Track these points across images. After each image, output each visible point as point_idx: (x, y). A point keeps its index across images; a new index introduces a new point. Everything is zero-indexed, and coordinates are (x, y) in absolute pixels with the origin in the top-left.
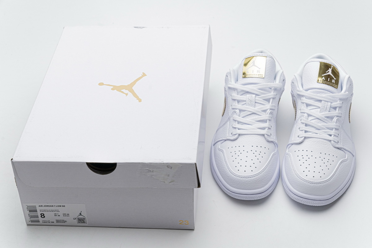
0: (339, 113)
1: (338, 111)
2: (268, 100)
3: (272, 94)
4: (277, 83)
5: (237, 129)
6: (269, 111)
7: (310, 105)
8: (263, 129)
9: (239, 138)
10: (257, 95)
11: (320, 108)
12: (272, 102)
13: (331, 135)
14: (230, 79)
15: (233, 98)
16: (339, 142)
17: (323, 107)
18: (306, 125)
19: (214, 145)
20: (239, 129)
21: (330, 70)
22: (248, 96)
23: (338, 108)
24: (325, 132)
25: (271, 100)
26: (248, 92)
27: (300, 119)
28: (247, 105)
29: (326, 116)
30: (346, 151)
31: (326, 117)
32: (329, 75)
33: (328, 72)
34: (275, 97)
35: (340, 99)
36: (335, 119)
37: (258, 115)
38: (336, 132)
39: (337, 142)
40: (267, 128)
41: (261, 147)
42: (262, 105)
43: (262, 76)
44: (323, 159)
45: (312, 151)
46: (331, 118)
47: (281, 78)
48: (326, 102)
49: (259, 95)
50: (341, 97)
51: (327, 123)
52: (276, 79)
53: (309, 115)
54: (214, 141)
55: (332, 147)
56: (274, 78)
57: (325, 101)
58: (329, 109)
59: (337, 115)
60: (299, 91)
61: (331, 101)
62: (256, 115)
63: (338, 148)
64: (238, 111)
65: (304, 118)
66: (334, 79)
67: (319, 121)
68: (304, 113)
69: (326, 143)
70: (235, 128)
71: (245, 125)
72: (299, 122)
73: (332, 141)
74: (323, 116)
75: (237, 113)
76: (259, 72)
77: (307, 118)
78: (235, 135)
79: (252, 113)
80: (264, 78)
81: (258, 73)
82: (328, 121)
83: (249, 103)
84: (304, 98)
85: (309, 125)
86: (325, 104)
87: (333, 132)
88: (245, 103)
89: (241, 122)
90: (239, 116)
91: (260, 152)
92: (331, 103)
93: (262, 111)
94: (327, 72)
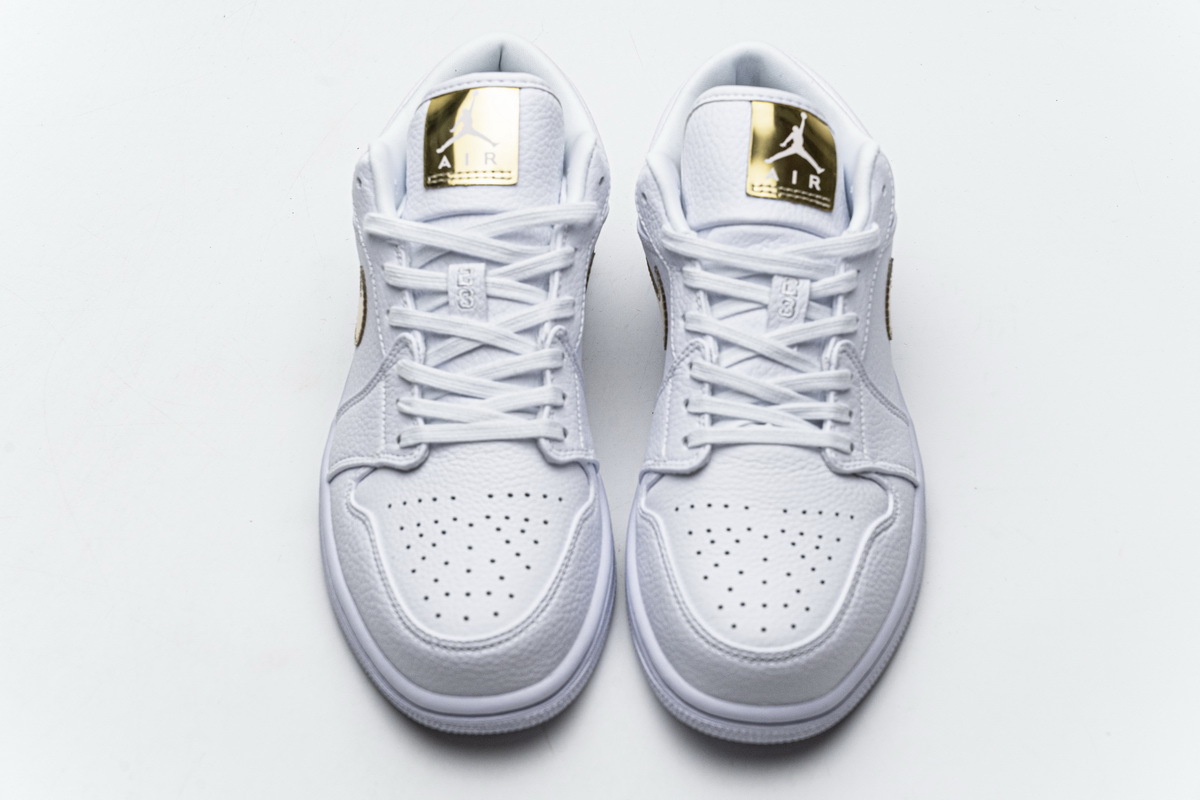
0: (848, 322)
1: (844, 312)
2: (542, 281)
3: (556, 252)
4: (575, 203)
5: (420, 421)
6: (549, 331)
7: (724, 297)
8: (532, 411)
9: (431, 459)
10: (490, 263)
11: (765, 306)
12: (560, 287)
13: (819, 423)
14: (370, 193)
15: (391, 282)
16: (856, 444)
17: (780, 304)
18: (715, 389)
19: (330, 481)
20: (427, 421)
21: (797, 134)
22: (455, 268)
23: (840, 300)
24: (795, 412)
25: (555, 280)
26: (450, 255)
27: (688, 360)
28: (450, 313)
29: (794, 342)
30: (885, 481)
31: (792, 346)
32: (795, 157)
33: (790, 144)
34: (570, 261)
35: (849, 260)
36: (834, 349)
37: (503, 354)
38: (843, 404)
39: (847, 448)
40: (547, 409)
41: (527, 495)
42: (517, 305)
43: (506, 175)
44: (798, 539)
45: (747, 508)
46: (816, 345)
47: (587, 172)
48: (792, 283)
49: (499, 264)
50: (852, 251)
51: (800, 371)
52: (569, 170)
53: (723, 344)
54: (331, 465)
55: (829, 474)
56: (561, 172)
57: (784, 276)
58: (804, 310)
59: (839, 330)
60: (671, 239)
61: (809, 273)
62: (494, 353)
63: (855, 476)
64: (416, 339)
65: (704, 357)
66: (814, 172)
67: (768, 365)
68: (702, 335)
69: (802, 463)
70: (410, 417)
71: (450, 398)
72: (684, 373)
73: (828, 451)
74: (782, 345)
75: (414, 346)
76: (492, 160)
77: (715, 357)
78: (414, 446)
79: (476, 345)
80: (514, 185)
81: (490, 166)
82: (804, 361)
83: (463, 302)
84: (694, 270)
85: (726, 389)
86: (787, 289)
87: (827, 409)
88: (442, 300)
89: (433, 390)
90: (425, 363)
91: (527, 520)
92: (813, 281)
93: (521, 332)
94: (783, 145)
